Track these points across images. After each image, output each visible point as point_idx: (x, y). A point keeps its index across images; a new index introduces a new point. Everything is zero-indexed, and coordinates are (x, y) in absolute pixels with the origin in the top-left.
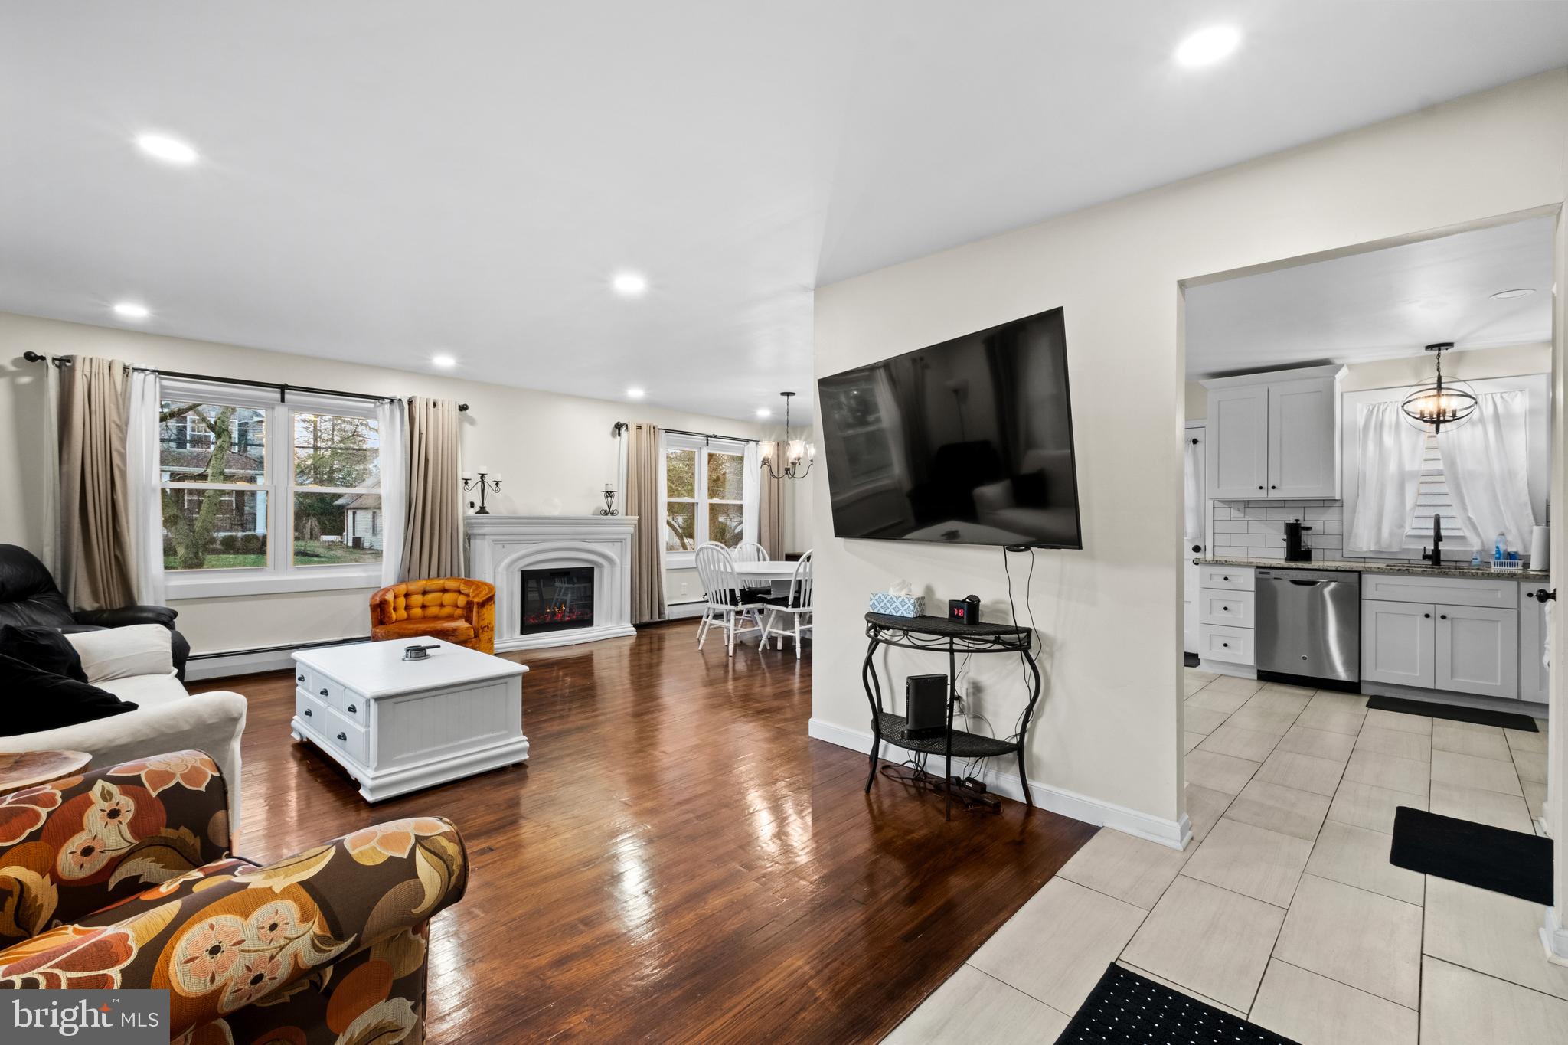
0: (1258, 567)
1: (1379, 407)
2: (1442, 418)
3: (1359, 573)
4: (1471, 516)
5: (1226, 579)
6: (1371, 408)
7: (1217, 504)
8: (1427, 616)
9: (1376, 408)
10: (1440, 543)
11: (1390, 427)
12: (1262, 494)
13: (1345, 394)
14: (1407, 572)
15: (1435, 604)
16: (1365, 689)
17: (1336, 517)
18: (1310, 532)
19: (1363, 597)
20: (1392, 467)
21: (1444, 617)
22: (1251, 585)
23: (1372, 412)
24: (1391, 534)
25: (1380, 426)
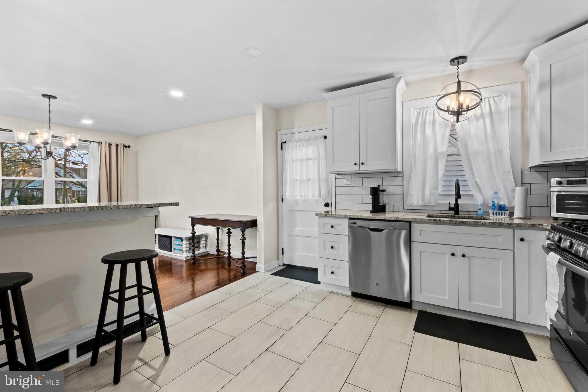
0: (351, 219)
1: (423, 110)
2: (461, 110)
3: (410, 222)
4: (477, 180)
5: (332, 227)
6: (419, 111)
7: (337, 176)
8: (453, 255)
9: (422, 111)
10: (459, 199)
11: (430, 123)
12: (356, 169)
13: (404, 103)
14: (440, 222)
15: (458, 246)
16: (415, 306)
17: (400, 183)
18: (385, 193)
19: (412, 240)
20: (431, 150)
21: (464, 256)
22: (346, 231)
23: (419, 114)
24: (431, 194)
25: (424, 123)
